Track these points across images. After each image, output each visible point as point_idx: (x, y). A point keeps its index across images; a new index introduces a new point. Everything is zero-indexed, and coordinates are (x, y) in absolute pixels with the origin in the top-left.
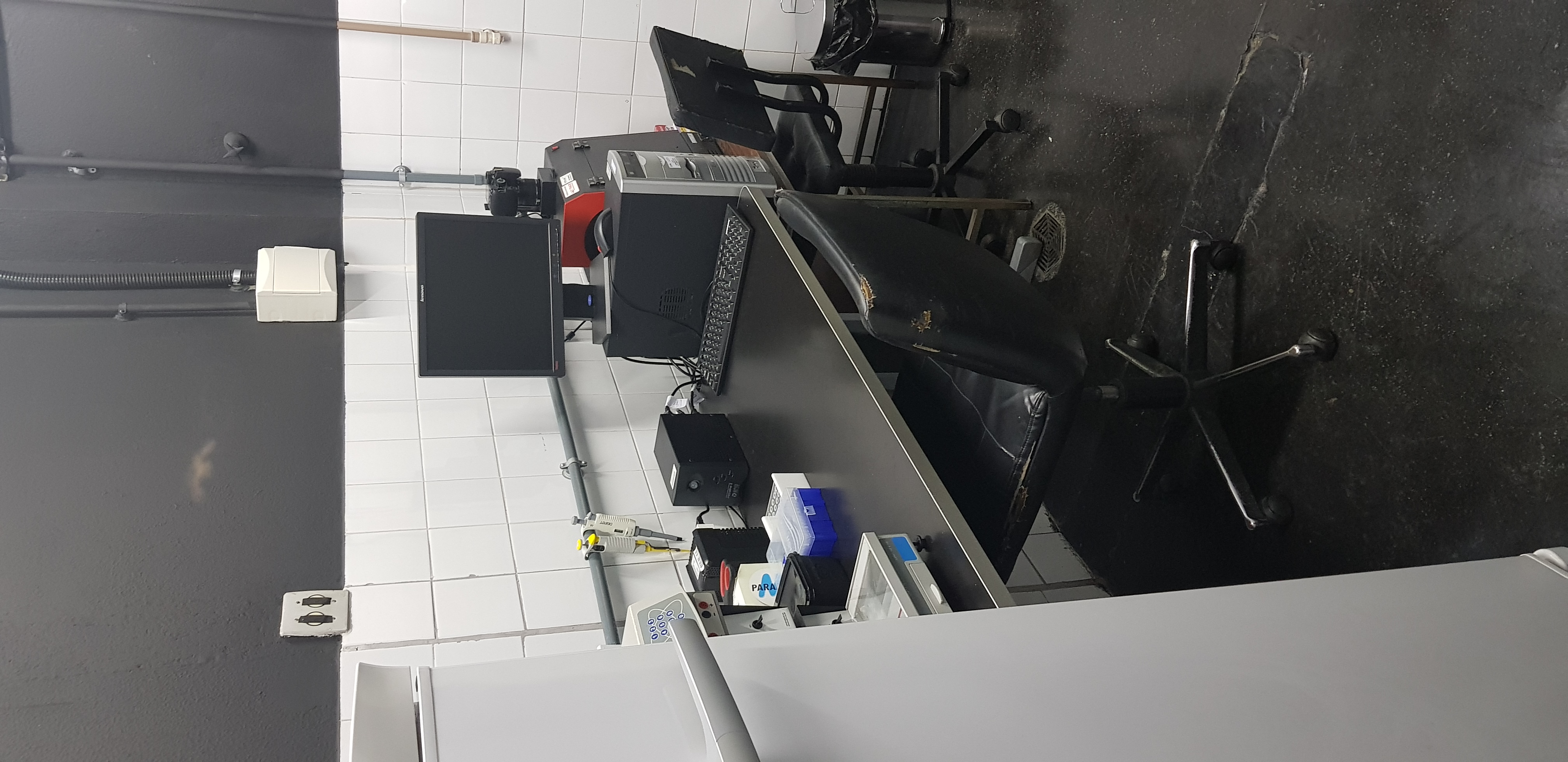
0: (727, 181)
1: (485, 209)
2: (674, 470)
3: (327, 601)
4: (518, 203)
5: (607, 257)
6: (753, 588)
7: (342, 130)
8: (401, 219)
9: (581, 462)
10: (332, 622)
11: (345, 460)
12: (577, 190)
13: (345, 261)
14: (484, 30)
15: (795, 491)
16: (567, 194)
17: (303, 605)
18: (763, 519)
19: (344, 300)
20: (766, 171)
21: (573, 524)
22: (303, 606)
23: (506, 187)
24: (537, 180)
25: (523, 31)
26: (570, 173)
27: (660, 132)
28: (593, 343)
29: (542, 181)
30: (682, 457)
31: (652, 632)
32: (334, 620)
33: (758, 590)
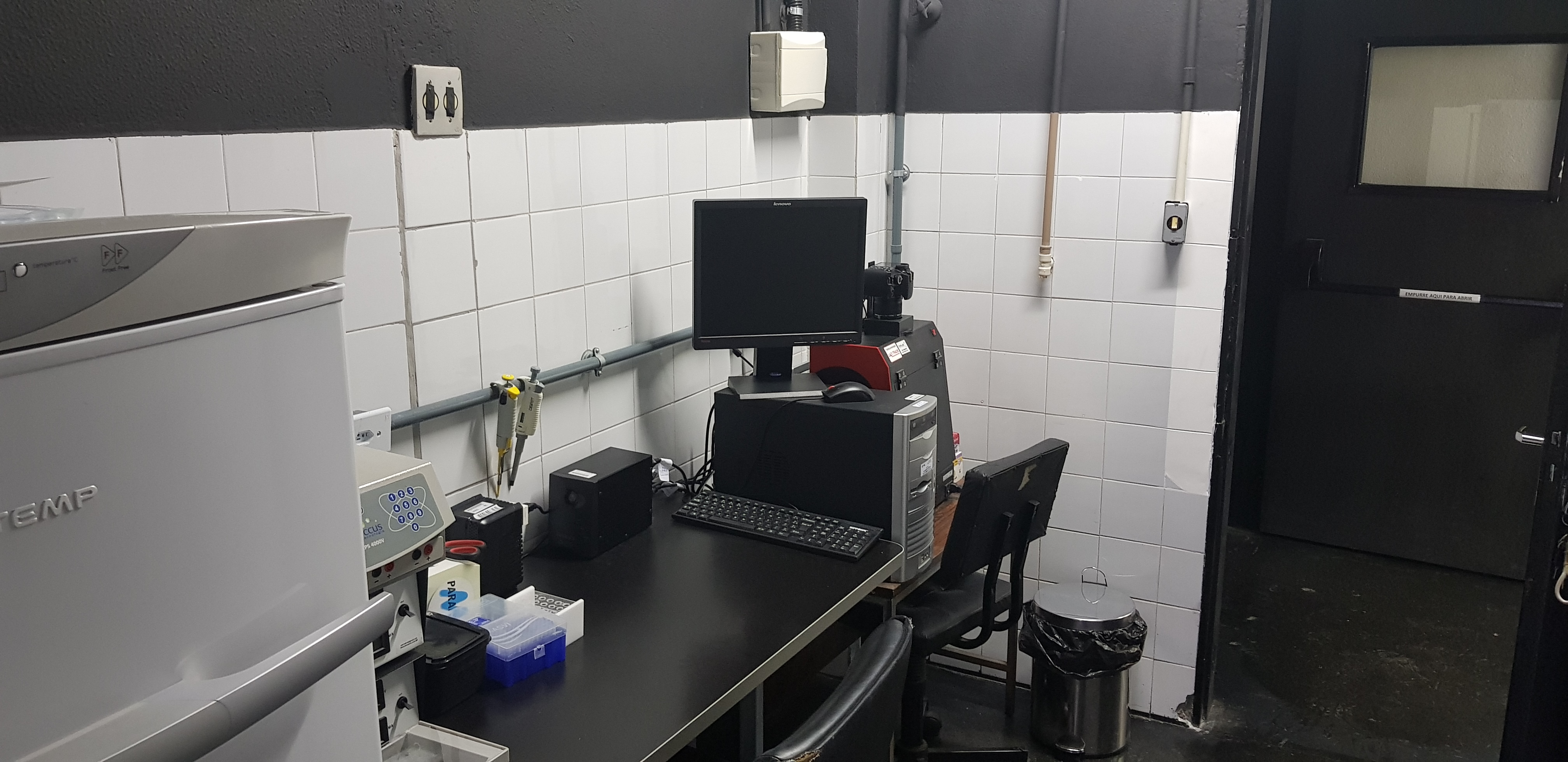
0: (907, 527)
1: (870, 262)
2: (590, 475)
3: (450, 113)
4: (876, 298)
5: (822, 395)
6: (451, 583)
7: (946, 115)
8: (856, 173)
9: (601, 370)
10: (427, 119)
11: (605, 125)
12: (892, 359)
13: (811, 117)
14: (1052, 258)
15: (564, 631)
16: (887, 350)
17: (447, 88)
18: (532, 588)
19: (772, 117)
20: (919, 568)
21: (531, 369)
22: (445, 88)
23: (893, 285)
24: (901, 315)
25: (1053, 298)
26: (909, 351)
27: (952, 439)
28: (729, 377)
29: (900, 321)
30: (604, 484)
31: (397, 494)
32: (428, 121)
33: (448, 588)
